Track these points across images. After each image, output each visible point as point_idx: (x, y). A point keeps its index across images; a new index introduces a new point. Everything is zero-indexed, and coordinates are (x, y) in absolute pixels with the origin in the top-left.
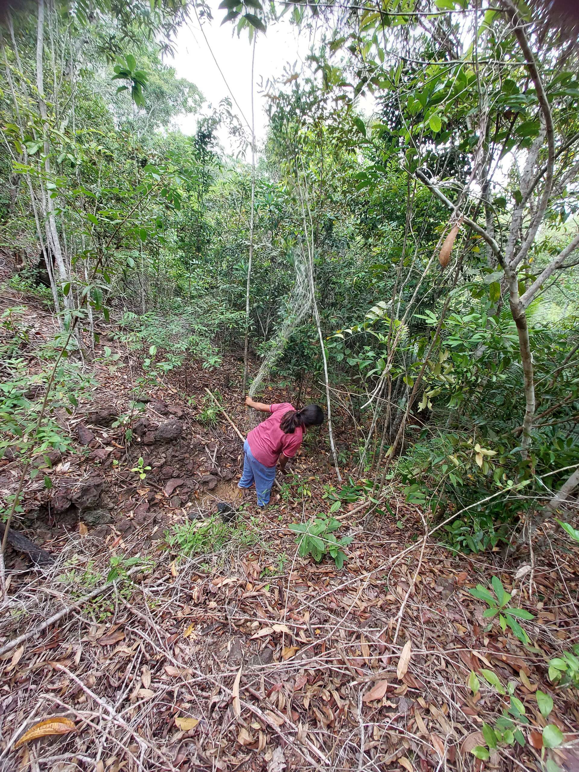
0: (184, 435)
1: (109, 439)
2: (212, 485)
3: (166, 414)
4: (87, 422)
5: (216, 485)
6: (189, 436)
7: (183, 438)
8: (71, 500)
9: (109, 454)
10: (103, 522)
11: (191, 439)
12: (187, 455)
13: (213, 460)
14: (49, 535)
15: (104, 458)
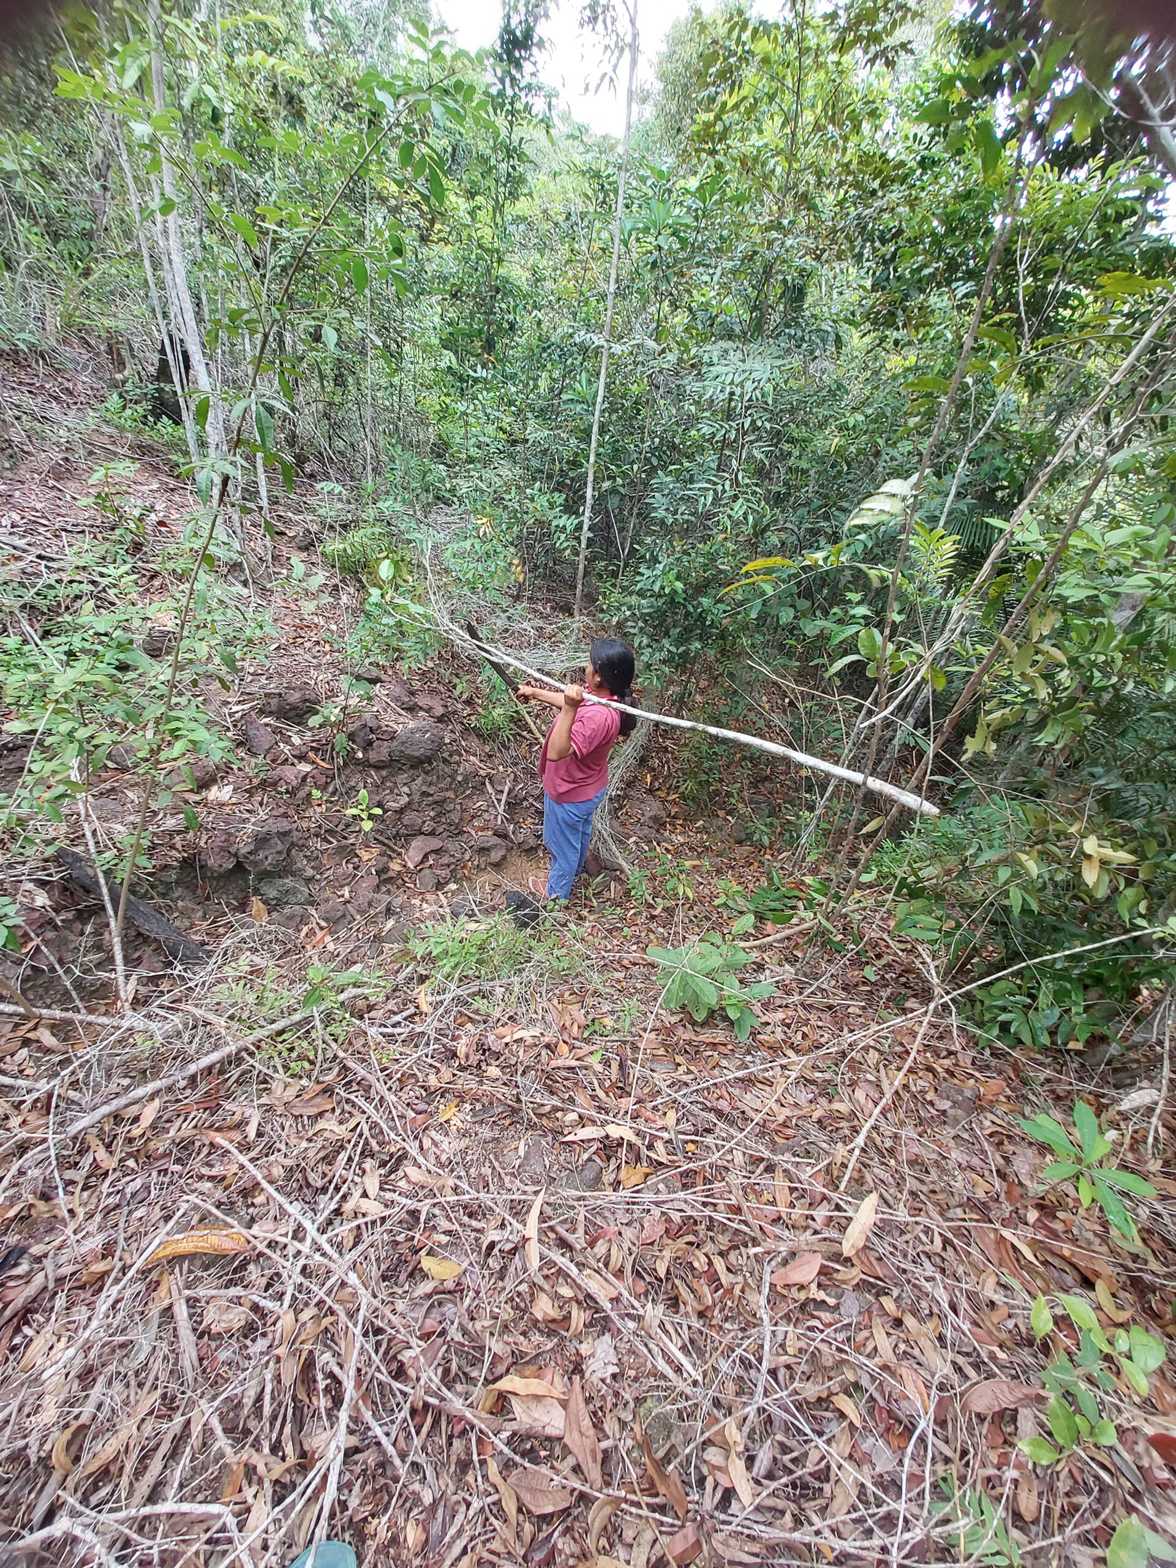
0: (446, 755)
1: (304, 749)
2: (495, 856)
3: (412, 709)
4: (262, 712)
5: (504, 858)
6: (456, 758)
7: (445, 761)
8: (236, 855)
9: (304, 778)
10: (294, 900)
11: (458, 763)
12: (450, 794)
13: (501, 809)
14: (200, 914)
15: (294, 783)
